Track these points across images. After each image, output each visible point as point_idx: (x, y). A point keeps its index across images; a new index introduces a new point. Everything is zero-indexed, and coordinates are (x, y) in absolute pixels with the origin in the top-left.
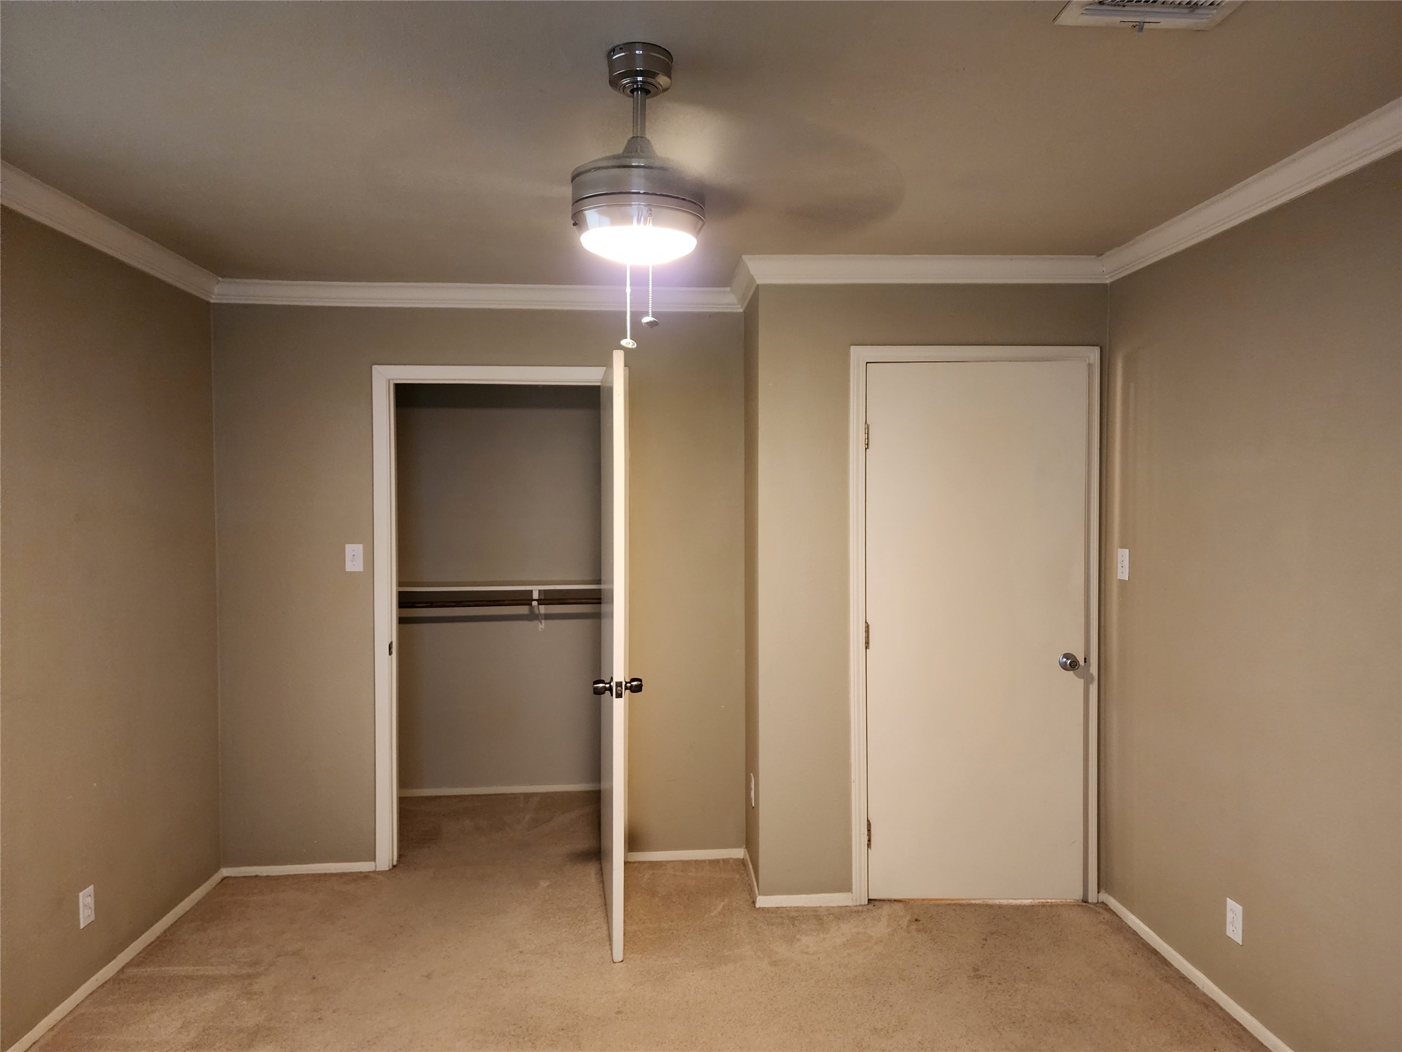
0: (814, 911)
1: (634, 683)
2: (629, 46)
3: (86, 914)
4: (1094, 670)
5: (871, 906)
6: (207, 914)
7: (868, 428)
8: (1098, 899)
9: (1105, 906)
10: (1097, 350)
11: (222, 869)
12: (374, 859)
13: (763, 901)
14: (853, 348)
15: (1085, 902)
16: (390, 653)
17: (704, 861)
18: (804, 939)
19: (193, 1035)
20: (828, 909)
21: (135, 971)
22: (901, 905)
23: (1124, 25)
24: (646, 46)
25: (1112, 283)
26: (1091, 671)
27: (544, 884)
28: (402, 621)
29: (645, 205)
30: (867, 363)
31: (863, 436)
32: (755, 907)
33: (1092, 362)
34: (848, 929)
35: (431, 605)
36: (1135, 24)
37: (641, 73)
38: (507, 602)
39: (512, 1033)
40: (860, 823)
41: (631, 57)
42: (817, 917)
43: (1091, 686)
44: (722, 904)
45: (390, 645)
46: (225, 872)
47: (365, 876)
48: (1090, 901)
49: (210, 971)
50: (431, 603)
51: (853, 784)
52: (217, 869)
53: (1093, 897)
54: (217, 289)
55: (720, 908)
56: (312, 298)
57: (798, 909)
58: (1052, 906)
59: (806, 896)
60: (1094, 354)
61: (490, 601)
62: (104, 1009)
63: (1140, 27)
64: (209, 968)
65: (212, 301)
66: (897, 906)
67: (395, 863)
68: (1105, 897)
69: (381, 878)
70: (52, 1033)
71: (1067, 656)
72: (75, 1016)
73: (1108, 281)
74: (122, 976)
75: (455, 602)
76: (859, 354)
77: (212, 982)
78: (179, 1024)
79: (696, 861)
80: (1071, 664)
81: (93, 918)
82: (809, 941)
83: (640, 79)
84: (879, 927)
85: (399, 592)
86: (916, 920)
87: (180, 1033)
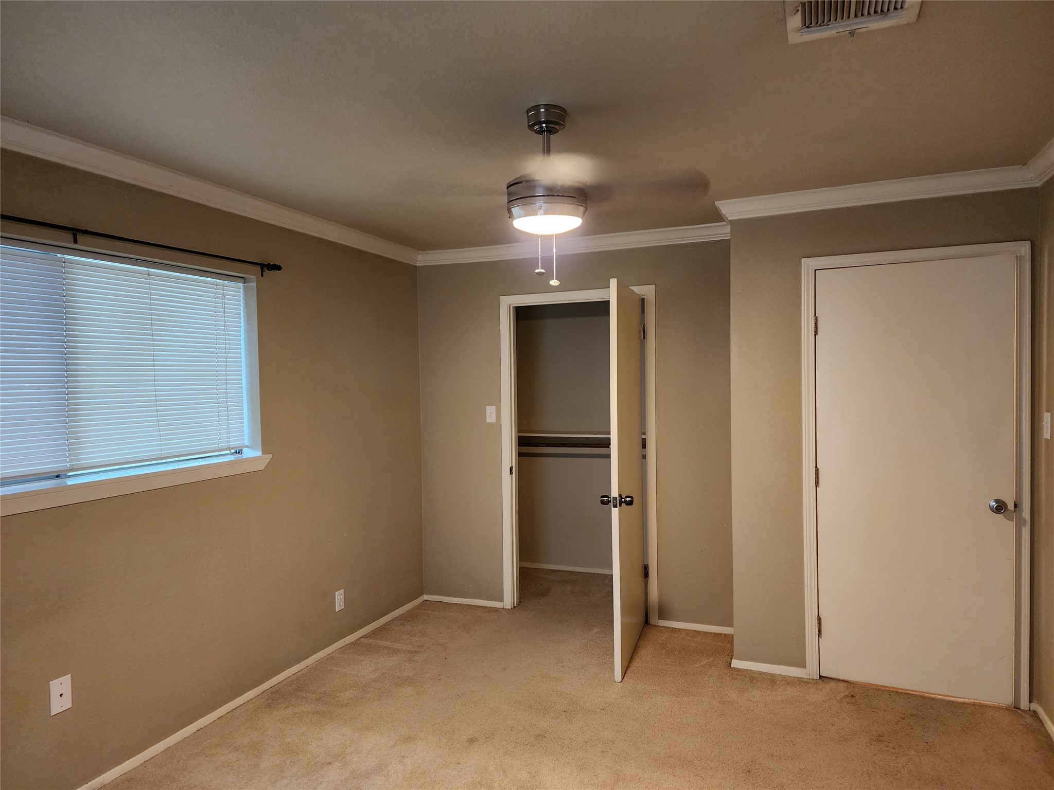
0: (773, 676)
1: (628, 499)
2: (537, 108)
3: (339, 605)
4: (1026, 514)
5: (820, 681)
6: (409, 617)
7: (816, 319)
8: (1030, 707)
9: (1034, 714)
10: (1027, 245)
11: (424, 595)
12: (502, 601)
13: (736, 663)
14: (803, 260)
15: (1017, 708)
16: (511, 473)
17: (711, 633)
18: (754, 692)
19: (377, 675)
20: (784, 677)
21: (364, 640)
22: (845, 684)
23: (840, 34)
24: (547, 106)
25: (1043, 186)
26: (1024, 516)
27: (596, 630)
28: (520, 455)
29: (543, 203)
30: (816, 270)
31: (812, 326)
32: (730, 666)
33: (1023, 254)
34: (791, 691)
35: (548, 445)
36: (850, 31)
37: (544, 122)
38: (593, 445)
39: (535, 707)
40: (812, 616)
41: (538, 112)
42: (772, 680)
43: (1023, 528)
44: (707, 660)
45: (510, 468)
46: (426, 597)
47: (496, 610)
48: (1022, 707)
49: (398, 646)
50: (549, 444)
51: (806, 588)
52: (421, 594)
53: (1024, 703)
54: (420, 258)
55: (705, 663)
56: (468, 258)
57: (761, 673)
58: (982, 706)
59: (769, 665)
60: (1025, 248)
61: (583, 444)
62: (342, 656)
63: (852, 33)
64: (398, 645)
65: (418, 265)
66: (841, 684)
67: (515, 605)
68: (1035, 706)
69: (504, 612)
70: (317, 663)
71: (997, 501)
72: (329, 658)
73: (1038, 185)
74: (358, 642)
75: (562, 444)
76: (809, 265)
77: (395, 652)
78: (373, 669)
79: (705, 633)
80: (1000, 507)
81: (343, 607)
82: (756, 694)
83: (544, 125)
84: (817, 696)
85: (518, 436)
86: (852, 696)
87: (371, 673)
